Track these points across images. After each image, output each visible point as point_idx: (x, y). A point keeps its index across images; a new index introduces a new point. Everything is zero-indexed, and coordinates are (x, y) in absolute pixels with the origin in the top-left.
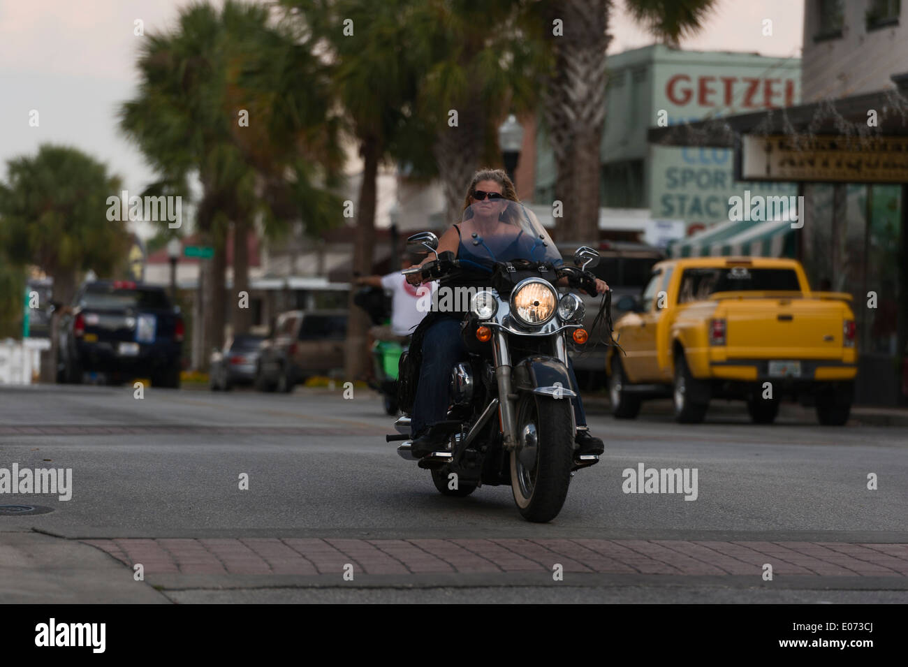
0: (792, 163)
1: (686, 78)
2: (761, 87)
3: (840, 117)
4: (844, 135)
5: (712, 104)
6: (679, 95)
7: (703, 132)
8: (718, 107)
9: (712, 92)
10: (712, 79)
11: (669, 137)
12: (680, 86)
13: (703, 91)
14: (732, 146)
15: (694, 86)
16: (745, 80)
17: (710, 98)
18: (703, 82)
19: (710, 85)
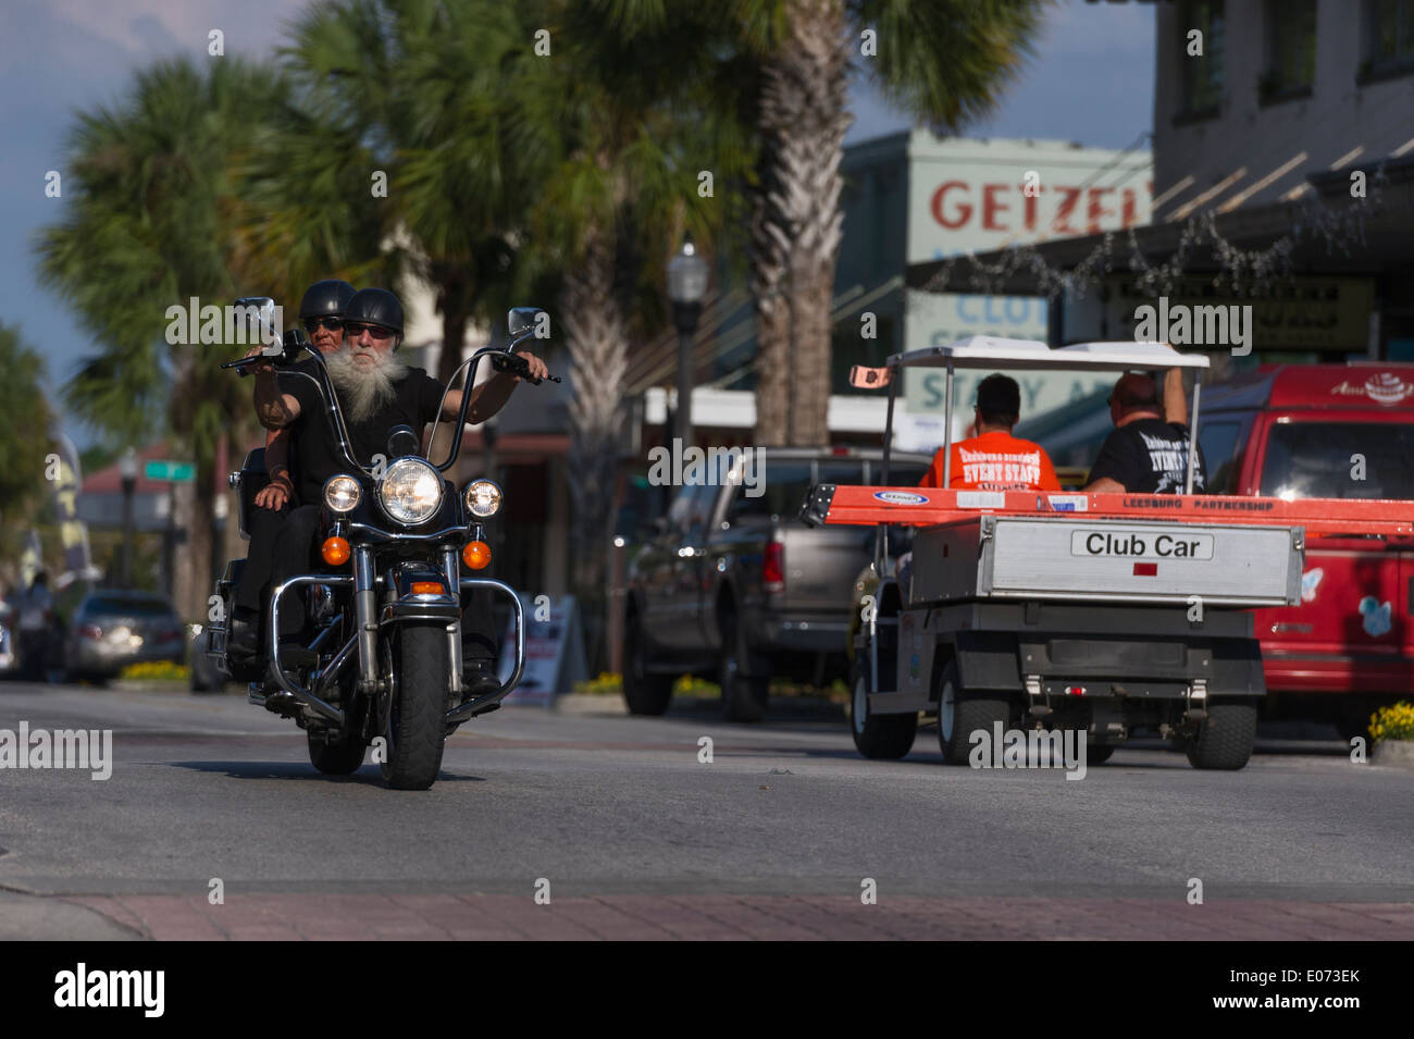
1: (964, 186)
2: (1083, 203)
3: (1224, 243)
4: (1229, 272)
5: (1003, 228)
6: (951, 213)
8: (1014, 233)
9: (1004, 208)
10: (1004, 188)
12: (952, 199)
13: (990, 207)
15: (975, 199)
16: (1058, 189)
17: (1000, 217)
18: (989, 191)
19: (1000, 198)
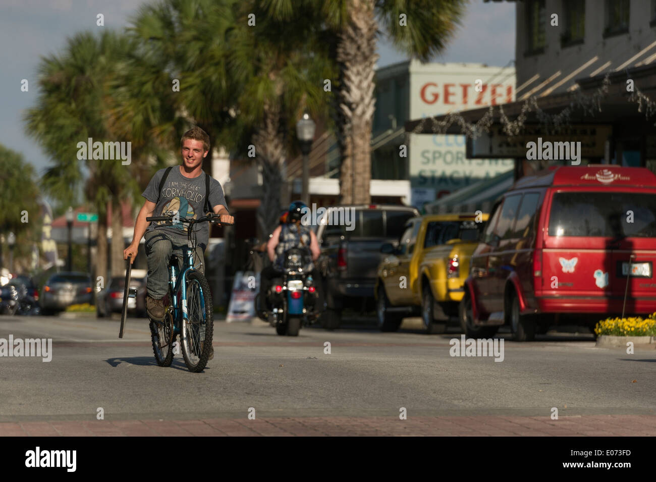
0: (508, 145)
1: (436, 85)
2: (489, 90)
5: (453, 103)
6: (429, 97)
7: (444, 123)
8: (458, 106)
9: (454, 94)
10: (453, 85)
11: (420, 128)
12: (430, 91)
13: (447, 94)
14: (464, 134)
15: (441, 90)
17: (451, 98)
18: (447, 87)
19: (452, 90)
